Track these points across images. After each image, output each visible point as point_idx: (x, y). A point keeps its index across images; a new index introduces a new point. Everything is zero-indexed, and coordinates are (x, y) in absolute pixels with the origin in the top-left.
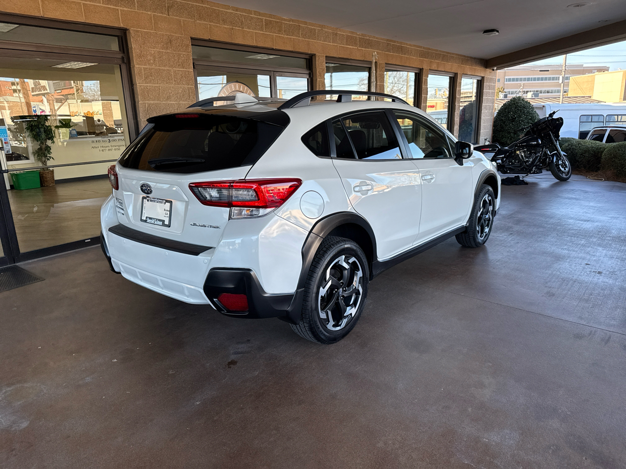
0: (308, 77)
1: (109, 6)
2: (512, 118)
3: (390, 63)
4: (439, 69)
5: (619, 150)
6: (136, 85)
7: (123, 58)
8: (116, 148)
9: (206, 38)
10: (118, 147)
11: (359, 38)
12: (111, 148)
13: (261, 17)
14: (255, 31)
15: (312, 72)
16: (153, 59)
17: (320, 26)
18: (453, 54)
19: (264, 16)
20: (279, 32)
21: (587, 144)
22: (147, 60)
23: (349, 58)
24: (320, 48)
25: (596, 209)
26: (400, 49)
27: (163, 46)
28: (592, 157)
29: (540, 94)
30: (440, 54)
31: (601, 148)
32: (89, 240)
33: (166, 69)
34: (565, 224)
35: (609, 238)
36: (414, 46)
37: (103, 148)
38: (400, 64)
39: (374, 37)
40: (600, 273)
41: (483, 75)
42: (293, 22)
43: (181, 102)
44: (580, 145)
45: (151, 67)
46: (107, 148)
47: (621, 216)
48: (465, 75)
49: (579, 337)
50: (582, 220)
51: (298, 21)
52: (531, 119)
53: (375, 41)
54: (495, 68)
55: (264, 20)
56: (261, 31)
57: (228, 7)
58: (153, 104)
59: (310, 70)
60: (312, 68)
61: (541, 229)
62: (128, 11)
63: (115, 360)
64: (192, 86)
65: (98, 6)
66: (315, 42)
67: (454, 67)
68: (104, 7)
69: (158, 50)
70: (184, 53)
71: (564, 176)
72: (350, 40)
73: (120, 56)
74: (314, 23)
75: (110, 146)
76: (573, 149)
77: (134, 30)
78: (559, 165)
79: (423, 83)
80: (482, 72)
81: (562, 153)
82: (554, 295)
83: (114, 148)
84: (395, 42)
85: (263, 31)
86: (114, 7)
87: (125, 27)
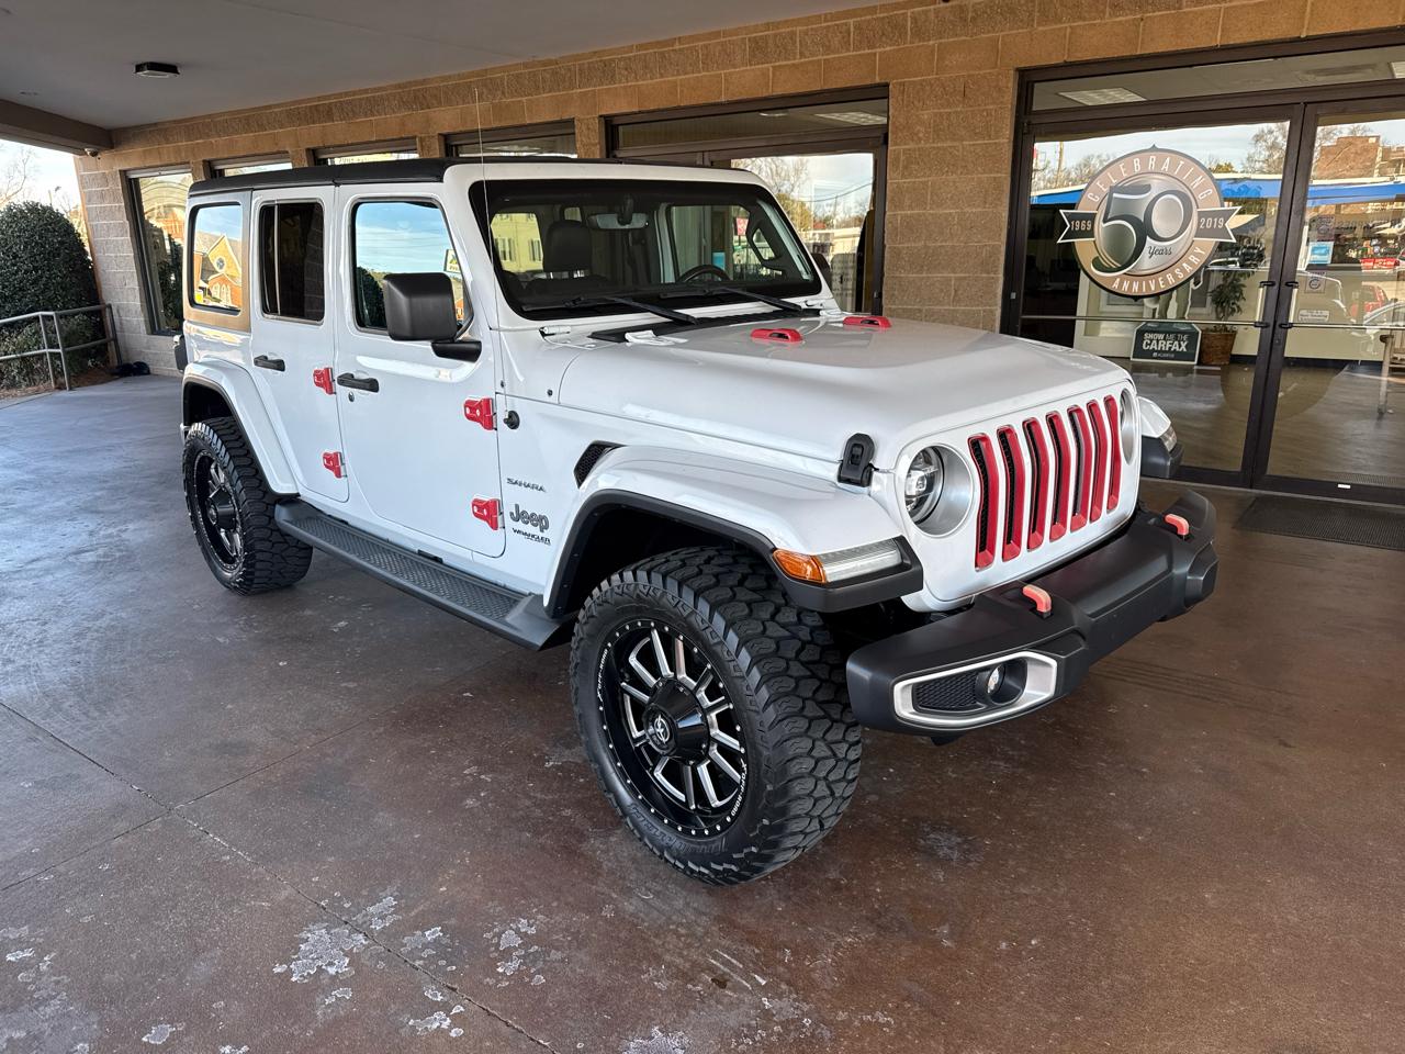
1: (863, 52)
6: (889, 181)
9: (1060, 61)
16: (924, 130)
22: (912, 133)
27: (947, 101)
33: (946, 145)
43: (967, 209)
45: (917, 146)
58: (911, 216)
62: (892, 50)
70: (991, 107)
87: (883, 81)
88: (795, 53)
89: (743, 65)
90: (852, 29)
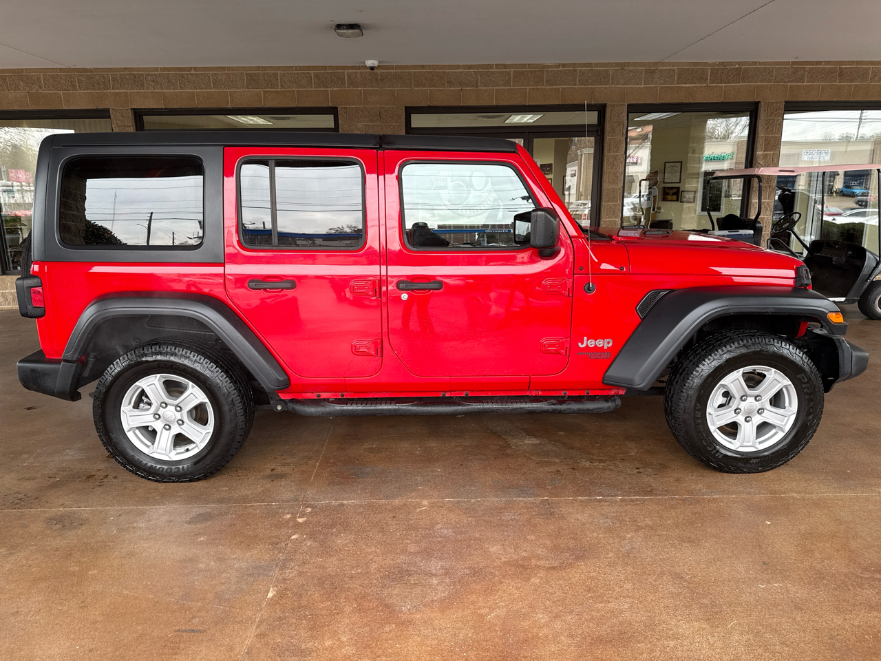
1: (320, 89)
9: (427, 104)
11: (712, 69)
13: (507, 70)
14: (496, 88)
15: (603, 127)
20: (538, 82)
27: (371, 119)
42: (563, 67)
53: (757, 68)
55: (512, 73)
56: (505, 86)
59: (600, 125)
60: (604, 123)
62: (337, 90)
65: (310, 90)
68: (315, 90)
69: (365, 124)
70: (395, 124)
72: (689, 75)
77: (341, 107)
85: (510, 86)
86: (324, 89)
87: (334, 106)
88: (277, 85)
89: (243, 88)
90: (313, 76)
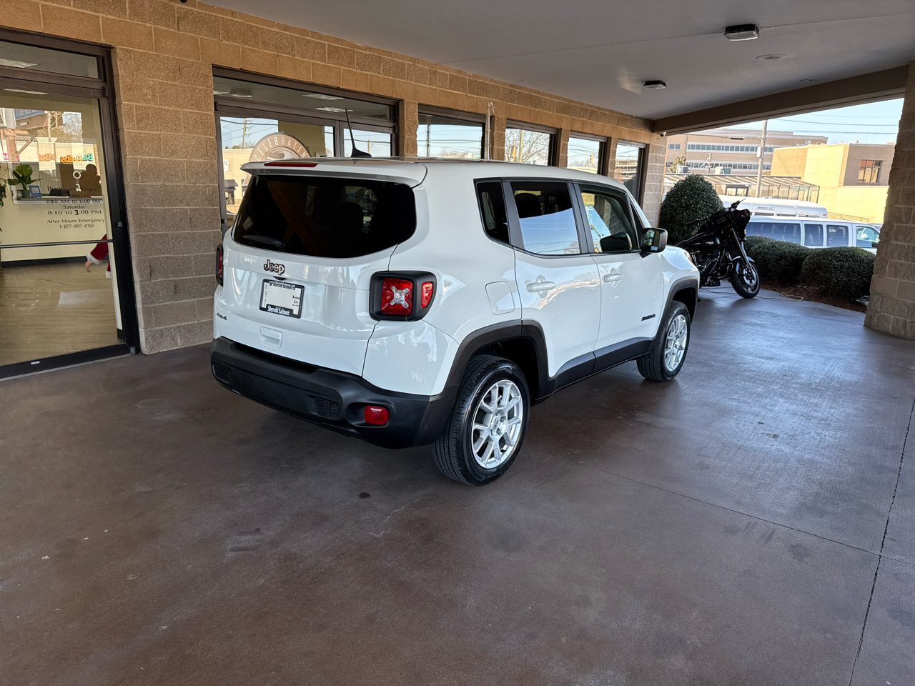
0: (391, 132)
1: (85, 11)
2: (686, 204)
3: (513, 118)
4: (584, 131)
5: (824, 259)
6: (123, 131)
7: (103, 89)
8: (87, 223)
9: (237, 67)
10: (90, 223)
11: (469, 80)
12: (79, 223)
13: (322, 42)
14: (313, 61)
15: (398, 124)
16: (151, 93)
17: (411, 59)
18: (605, 110)
19: (327, 40)
20: (350, 63)
21: (784, 247)
22: (142, 94)
23: (454, 107)
24: (412, 92)
25: (786, 341)
26: (529, 100)
27: (168, 75)
28: (789, 265)
29: (732, 170)
30: (587, 110)
31: (801, 254)
32: (38, 362)
33: (171, 109)
34: (740, 363)
35: (795, 386)
36: (550, 96)
37: (67, 223)
38: (528, 121)
39: (491, 80)
40: (775, 436)
41: (648, 142)
42: (370, 51)
43: (193, 159)
44: (774, 248)
45: (147, 105)
46: (75, 223)
47: (817, 353)
48: (623, 141)
49: (731, 530)
50: (764, 358)
51: (379, 50)
52: (711, 207)
53: (493, 85)
54: (665, 133)
55: (326, 46)
56: (321, 61)
57: (272, 24)
58: (150, 160)
59: (395, 122)
60: (398, 119)
61: (706, 369)
62: (113, 20)
63: (47, 557)
64: (211, 137)
65: (66, 9)
66: (403, 82)
67: (607, 129)
68: (76, 11)
69: (159, 80)
70: (201, 87)
71: (750, 291)
72: (456, 82)
73: (99, 86)
74: (403, 54)
75: (78, 221)
76: (765, 253)
77: (123, 49)
78: (743, 275)
79: (561, 150)
80: (646, 137)
81: (748, 259)
82: (707, 468)
83: (83, 224)
84: (521, 88)
85: (324, 61)
86: (93, 13)
87: (109, 43)
